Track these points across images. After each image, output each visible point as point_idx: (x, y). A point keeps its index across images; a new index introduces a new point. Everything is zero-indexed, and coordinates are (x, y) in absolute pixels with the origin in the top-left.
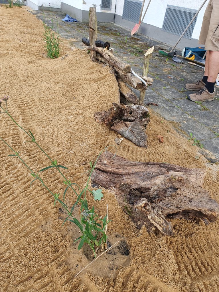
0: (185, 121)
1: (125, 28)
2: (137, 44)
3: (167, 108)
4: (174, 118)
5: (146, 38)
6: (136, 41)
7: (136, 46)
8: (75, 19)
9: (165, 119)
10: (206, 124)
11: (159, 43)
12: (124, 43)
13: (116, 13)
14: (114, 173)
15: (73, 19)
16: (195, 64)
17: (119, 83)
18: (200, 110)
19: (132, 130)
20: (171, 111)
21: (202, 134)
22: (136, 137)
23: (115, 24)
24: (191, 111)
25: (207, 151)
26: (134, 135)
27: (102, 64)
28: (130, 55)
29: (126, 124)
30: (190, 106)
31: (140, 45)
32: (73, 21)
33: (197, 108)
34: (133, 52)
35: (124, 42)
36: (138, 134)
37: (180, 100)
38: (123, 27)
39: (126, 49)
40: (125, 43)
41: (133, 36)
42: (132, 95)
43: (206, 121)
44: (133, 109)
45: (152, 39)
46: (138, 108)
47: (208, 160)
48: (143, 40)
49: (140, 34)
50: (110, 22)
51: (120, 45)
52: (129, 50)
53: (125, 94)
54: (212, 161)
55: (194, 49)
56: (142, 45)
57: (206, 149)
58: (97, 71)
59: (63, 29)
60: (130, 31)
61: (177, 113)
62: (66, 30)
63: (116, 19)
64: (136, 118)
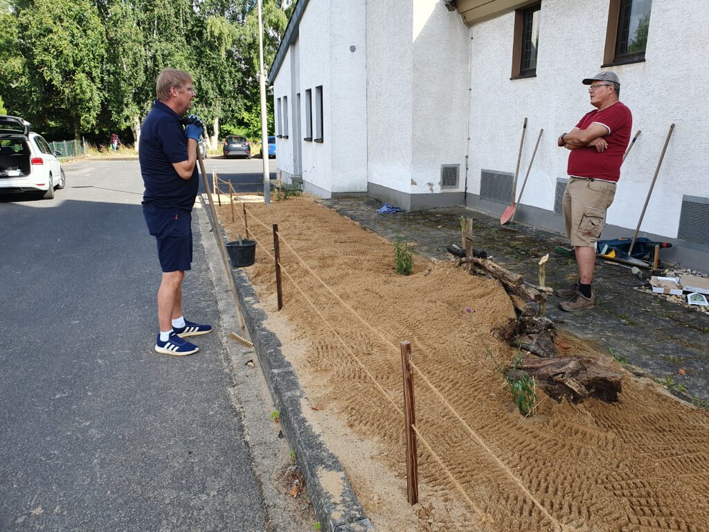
0: (603, 339)
1: (487, 214)
2: (516, 240)
3: (578, 325)
4: (589, 336)
5: (528, 227)
6: (512, 234)
7: (514, 243)
8: (399, 208)
9: (576, 337)
10: (634, 341)
11: (552, 234)
12: (492, 240)
13: (468, 191)
14: (531, 368)
15: (396, 208)
16: (617, 264)
17: (511, 297)
18: (626, 325)
19: (537, 343)
20: (583, 329)
21: (628, 351)
22: (543, 350)
23: (467, 208)
24: (611, 328)
25: (634, 367)
26: (541, 348)
27: (484, 278)
28: (507, 259)
29: (530, 337)
30: (610, 322)
31: (520, 241)
32: (396, 211)
33: (622, 323)
34: (512, 253)
35: (492, 238)
36: (546, 346)
37: (596, 314)
38: (483, 212)
39: (499, 250)
40: (495, 240)
41: (504, 227)
42: (530, 309)
43: (633, 337)
44: (535, 321)
45: (539, 229)
46: (540, 320)
47: (635, 374)
48: (523, 230)
49: (516, 222)
50: (458, 205)
51: (486, 244)
52: (505, 251)
53: (521, 308)
54: (639, 375)
55: (611, 241)
56: (524, 240)
57: (632, 364)
58: (479, 285)
59: (387, 228)
60: (496, 217)
61: (593, 330)
62: (392, 229)
63: (468, 199)
64: (540, 331)
